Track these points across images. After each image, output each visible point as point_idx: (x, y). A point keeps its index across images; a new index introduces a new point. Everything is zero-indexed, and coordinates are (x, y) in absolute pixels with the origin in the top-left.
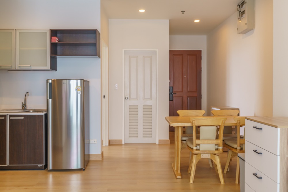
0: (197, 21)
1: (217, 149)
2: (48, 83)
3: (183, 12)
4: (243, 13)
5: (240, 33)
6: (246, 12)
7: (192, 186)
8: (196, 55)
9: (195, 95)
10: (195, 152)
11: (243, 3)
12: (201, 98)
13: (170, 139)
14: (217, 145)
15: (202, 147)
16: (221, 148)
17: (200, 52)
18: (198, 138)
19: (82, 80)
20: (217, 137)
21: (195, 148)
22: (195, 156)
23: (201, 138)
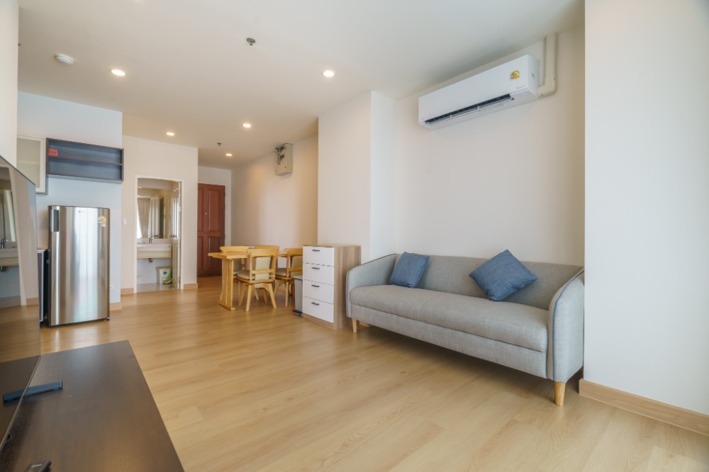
0: (229, 155)
1: (270, 278)
2: (53, 211)
3: (219, 144)
4: (282, 157)
5: (278, 175)
6: (286, 156)
7: (247, 314)
8: (220, 191)
9: (218, 235)
10: (251, 282)
11: (282, 148)
12: (224, 238)
13: (198, 282)
14: (270, 274)
15: (258, 277)
16: (274, 276)
17: (223, 188)
18: (254, 269)
19: (101, 210)
20: (270, 268)
21: (251, 278)
22: (250, 286)
23: (257, 268)
